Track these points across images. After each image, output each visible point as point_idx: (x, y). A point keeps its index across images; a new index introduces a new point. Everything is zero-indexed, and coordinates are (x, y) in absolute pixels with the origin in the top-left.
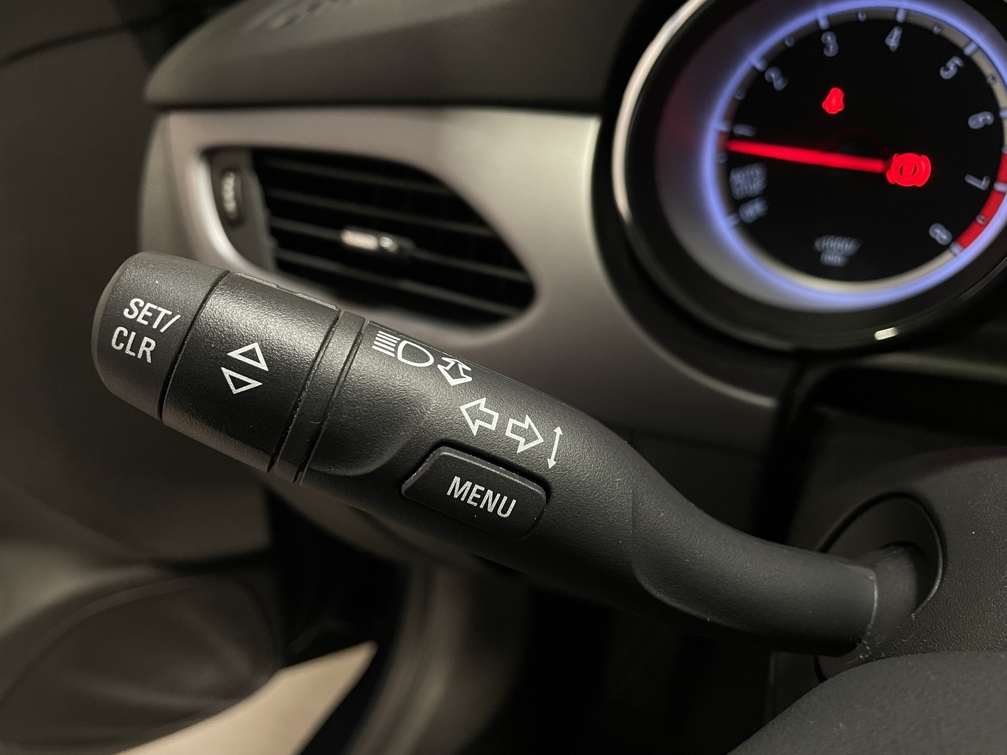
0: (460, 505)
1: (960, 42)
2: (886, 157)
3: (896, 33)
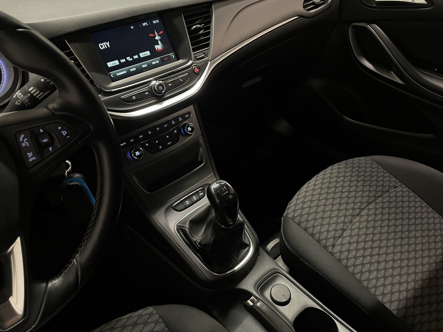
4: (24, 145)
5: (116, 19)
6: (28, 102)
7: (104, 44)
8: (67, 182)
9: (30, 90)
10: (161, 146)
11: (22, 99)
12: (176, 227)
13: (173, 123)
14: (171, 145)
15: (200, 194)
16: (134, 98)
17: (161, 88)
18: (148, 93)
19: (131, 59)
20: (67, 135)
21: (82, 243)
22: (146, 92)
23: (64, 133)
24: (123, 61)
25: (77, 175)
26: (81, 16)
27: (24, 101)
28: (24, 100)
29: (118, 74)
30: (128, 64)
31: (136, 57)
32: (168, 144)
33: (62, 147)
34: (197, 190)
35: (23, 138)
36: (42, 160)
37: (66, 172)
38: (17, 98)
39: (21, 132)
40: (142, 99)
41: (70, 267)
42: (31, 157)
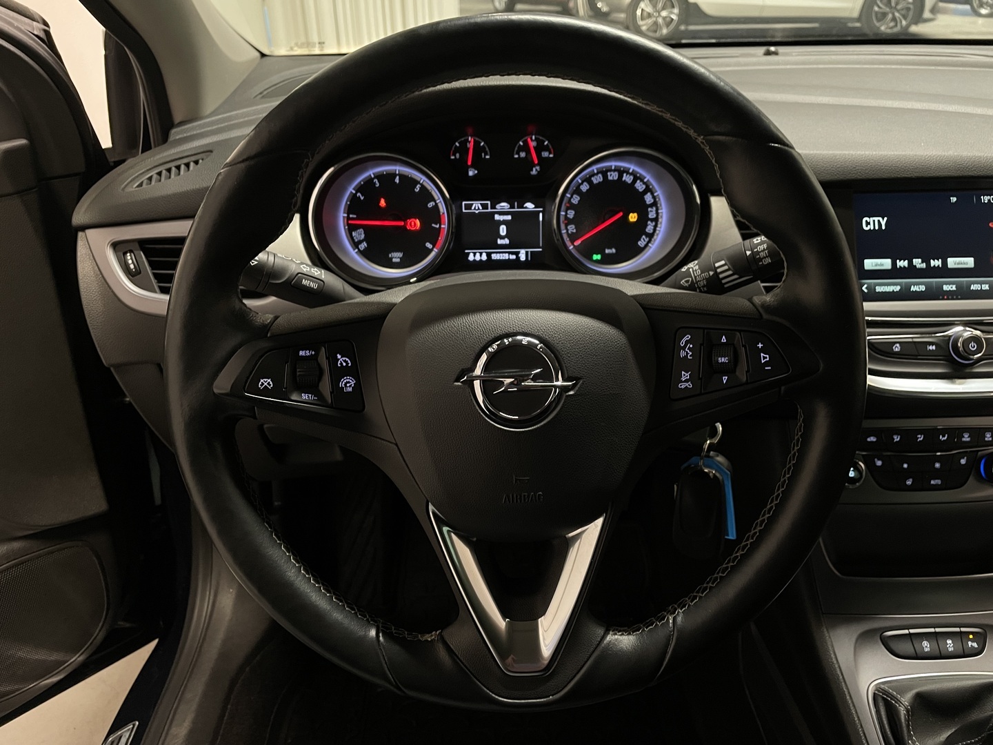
0: (305, 286)
1: (419, 179)
2: (405, 220)
3: (398, 177)
4: (683, 354)
5: (926, 174)
6: (704, 286)
7: (874, 221)
8: (701, 463)
9: (717, 265)
10: (911, 480)
11: (695, 277)
12: (874, 688)
13: (964, 439)
14: (936, 488)
15: (970, 643)
16: (897, 348)
17: (973, 346)
18: (934, 347)
19: (924, 266)
20: (767, 364)
21: (698, 592)
22: (931, 343)
23: (764, 358)
24: (902, 264)
25: (720, 459)
26: (852, 155)
27: (697, 283)
28: (698, 279)
29: (878, 289)
30: (911, 272)
31: (936, 263)
32: (932, 482)
33: (747, 383)
34: (963, 629)
35: (687, 342)
36: (701, 394)
37: (708, 442)
38: (688, 274)
39: (686, 330)
40: (915, 357)
41: (657, 625)
42: (685, 380)
